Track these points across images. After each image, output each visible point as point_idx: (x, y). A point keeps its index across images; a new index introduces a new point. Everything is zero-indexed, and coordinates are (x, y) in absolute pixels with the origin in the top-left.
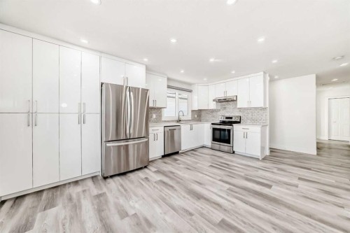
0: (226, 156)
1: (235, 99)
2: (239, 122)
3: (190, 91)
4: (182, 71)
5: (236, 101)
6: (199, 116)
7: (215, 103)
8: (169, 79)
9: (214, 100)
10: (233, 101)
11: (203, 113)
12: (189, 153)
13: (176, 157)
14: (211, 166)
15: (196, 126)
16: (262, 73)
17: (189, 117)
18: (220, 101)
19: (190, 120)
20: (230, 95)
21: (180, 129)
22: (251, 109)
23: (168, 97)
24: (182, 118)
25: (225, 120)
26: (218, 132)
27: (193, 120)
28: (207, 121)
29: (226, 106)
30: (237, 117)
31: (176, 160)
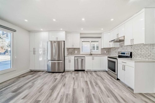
3: (100, 38)
6: (109, 52)
8: (81, 34)
10: (123, 41)
11: (111, 50)
17: (99, 53)
23: (82, 42)
25: (121, 55)
27: (103, 54)
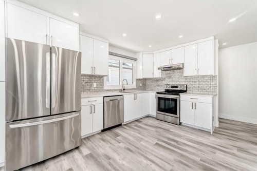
0: (173, 128)
1: (181, 67)
2: (185, 91)
3: (135, 60)
4: (124, 35)
5: (182, 69)
6: (144, 85)
7: (160, 71)
8: (111, 45)
9: (159, 69)
10: (179, 69)
11: (148, 82)
12: (133, 125)
13: (117, 130)
14: (157, 144)
15: (140, 95)
16: (212, 38)
17: (134, 86)
18: (165, 69)
19: (134, 89)
20: (176, 63)
21: (123, 99)
22: (198, 77)
24: (126, 87)
25: (170, 89)
26: (162, 102)
27: (138, 88)
28: (152, 90)
29: (171, 75)
30: (183, 85)
31: (117, 135)
